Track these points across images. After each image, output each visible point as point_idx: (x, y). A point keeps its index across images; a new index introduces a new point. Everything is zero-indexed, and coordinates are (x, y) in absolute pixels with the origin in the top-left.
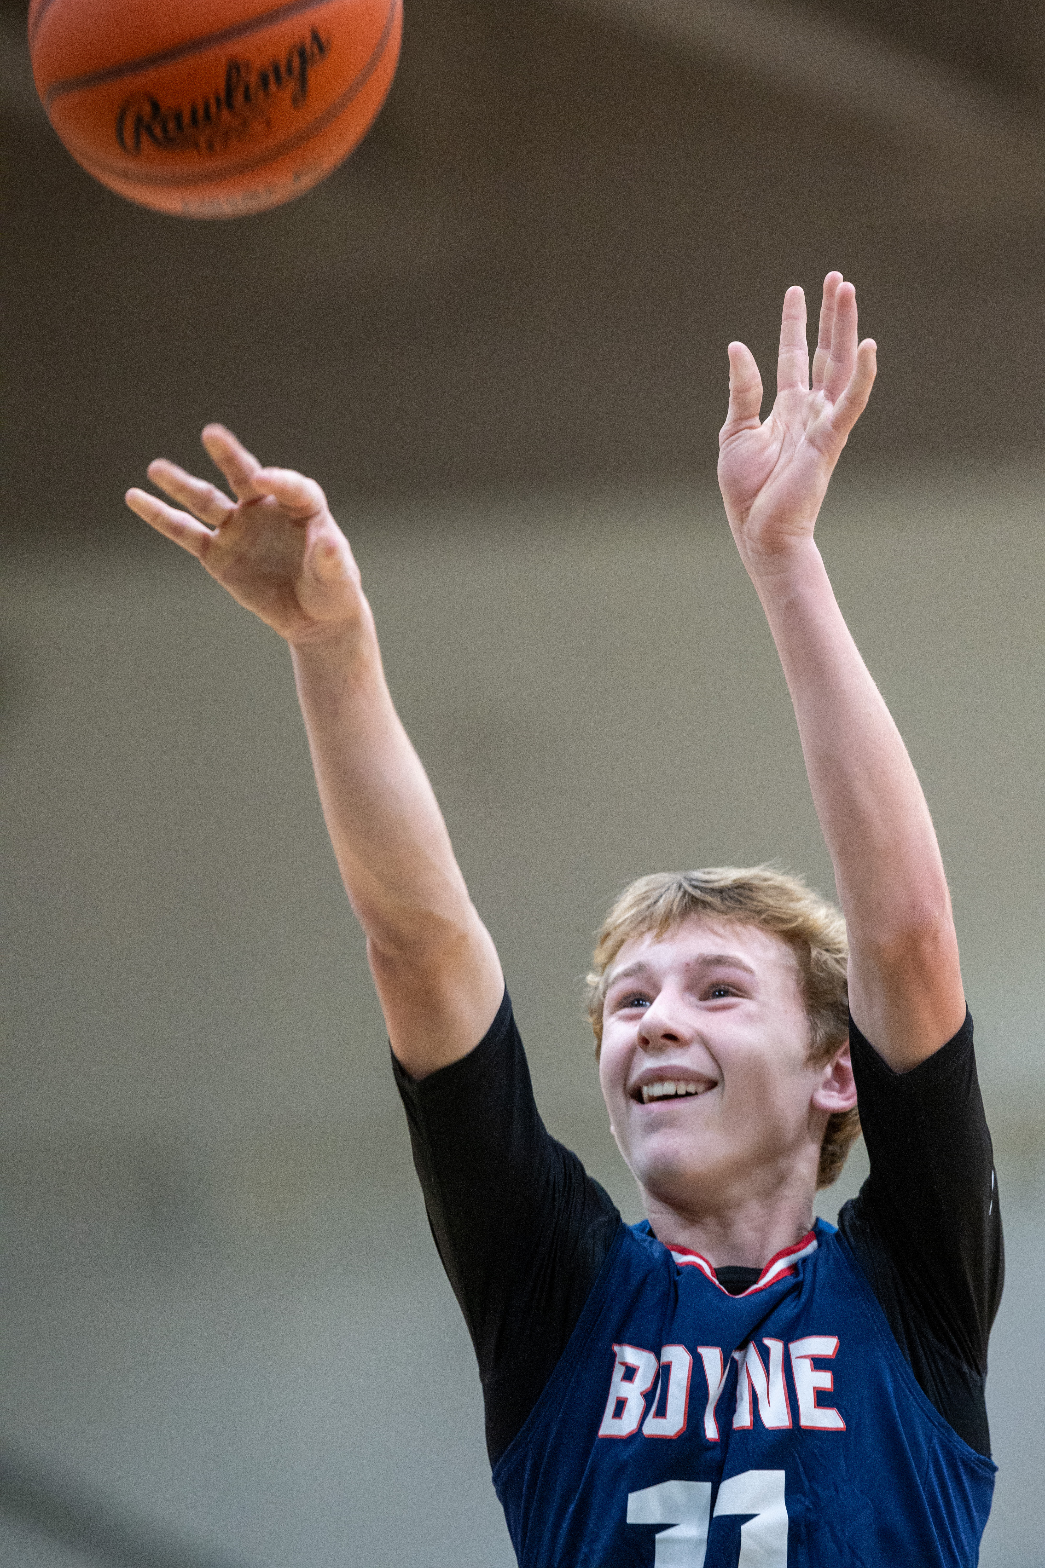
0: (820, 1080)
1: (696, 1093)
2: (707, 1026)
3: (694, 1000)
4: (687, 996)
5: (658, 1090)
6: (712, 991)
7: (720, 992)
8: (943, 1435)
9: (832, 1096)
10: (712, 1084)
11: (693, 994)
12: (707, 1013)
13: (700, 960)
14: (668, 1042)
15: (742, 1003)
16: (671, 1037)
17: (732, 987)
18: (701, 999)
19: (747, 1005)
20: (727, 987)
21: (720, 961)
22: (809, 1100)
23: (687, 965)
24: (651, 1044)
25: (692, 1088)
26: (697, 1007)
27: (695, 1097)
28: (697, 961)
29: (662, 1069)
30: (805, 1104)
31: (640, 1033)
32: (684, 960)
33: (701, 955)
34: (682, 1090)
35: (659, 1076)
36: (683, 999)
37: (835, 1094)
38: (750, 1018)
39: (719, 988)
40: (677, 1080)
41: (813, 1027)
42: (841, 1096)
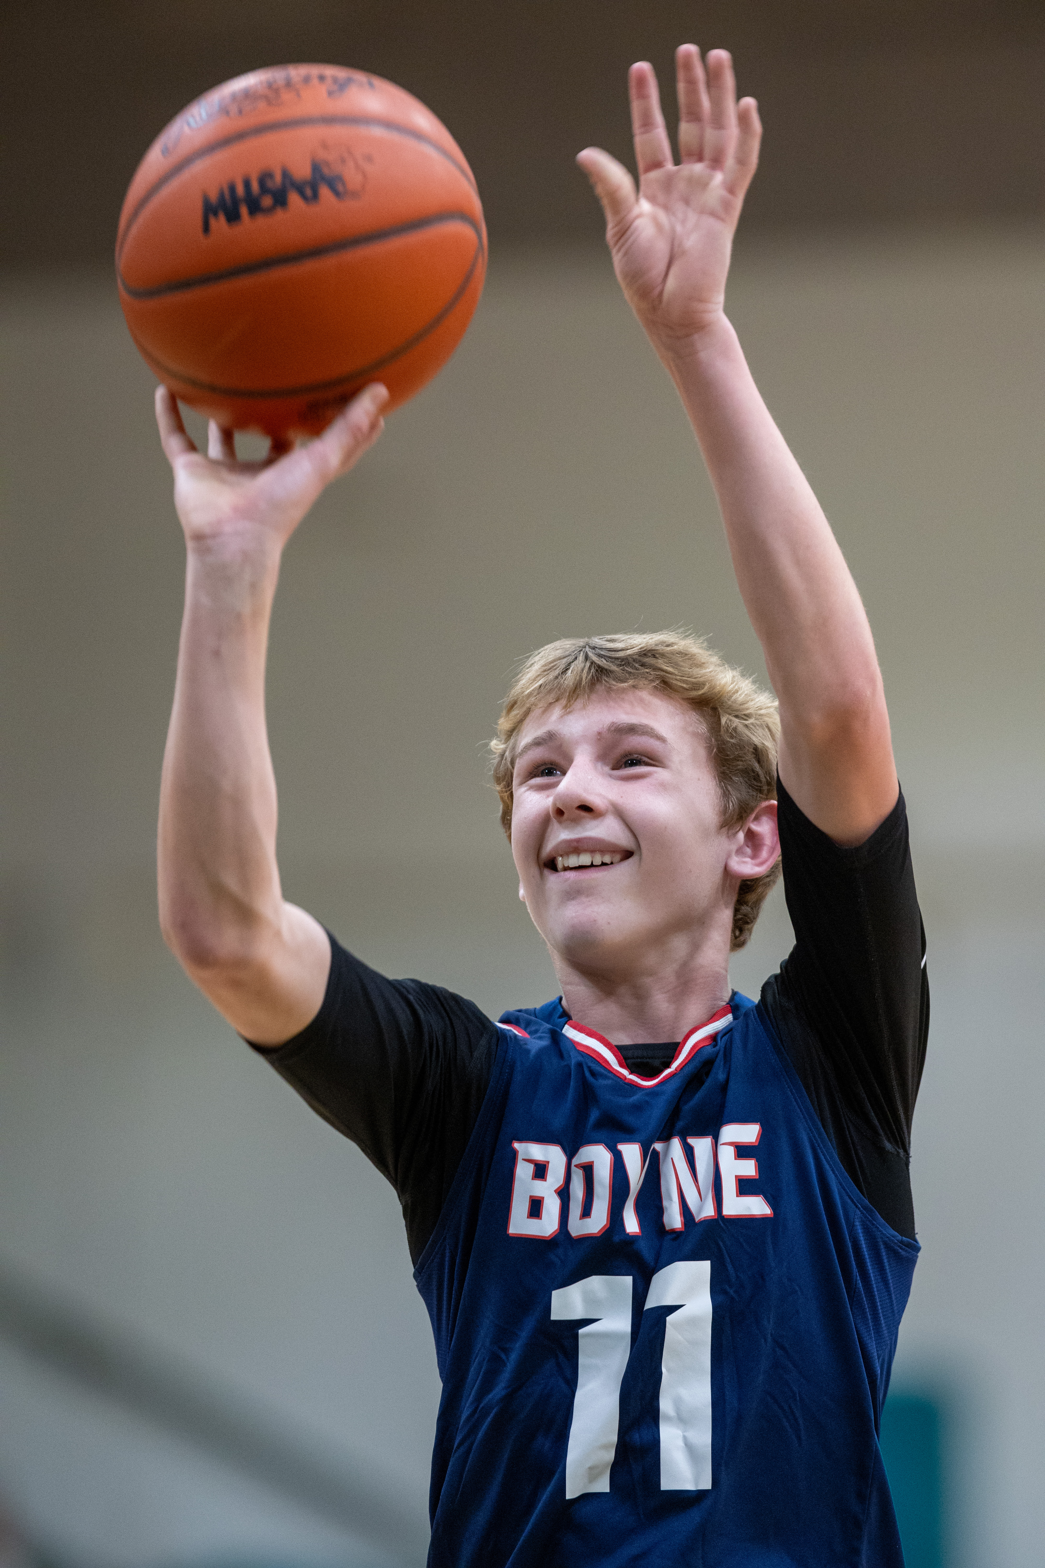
0: (734, 847)
1: (612, 863)
2: (622, 797)
3: (607, 769)
4: (599, 765)
5: (573, 861)
6: (624, 760)
7: (632, 760)
8: (866, 1217)
9: (744, 862)
10: (627, 854)
11: (606, 764)
12: (619, 782)
13: (613, 729)
14: (583, 814)
15: (656, 772)
16: (586, 808)
17: (645, 756)
18: (613, 769)
19: (659, 773)
20: (640, 757)
21: (632, 729)
22: (723, 866)
23: (599, 733)
24: (565, 816)
25: (607, 859)
26: (611, 776)
27: (611, 866)
28: (609, 729)
29: (578, 840)
30: (720, 871)
31: (554, 804)
32: (596, 729)
33: (613, 723)
34: (598, 860)
35: (575, 847)
36: (596, 768)
37: (748, 860)
38: (663, 787)
39: (631, 757)
40: (592, 851)
41: (726, 794)
42: (753, 862)
